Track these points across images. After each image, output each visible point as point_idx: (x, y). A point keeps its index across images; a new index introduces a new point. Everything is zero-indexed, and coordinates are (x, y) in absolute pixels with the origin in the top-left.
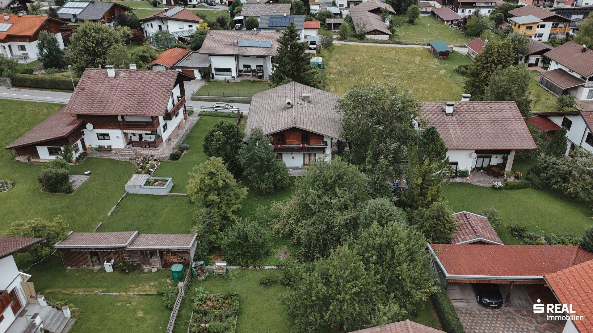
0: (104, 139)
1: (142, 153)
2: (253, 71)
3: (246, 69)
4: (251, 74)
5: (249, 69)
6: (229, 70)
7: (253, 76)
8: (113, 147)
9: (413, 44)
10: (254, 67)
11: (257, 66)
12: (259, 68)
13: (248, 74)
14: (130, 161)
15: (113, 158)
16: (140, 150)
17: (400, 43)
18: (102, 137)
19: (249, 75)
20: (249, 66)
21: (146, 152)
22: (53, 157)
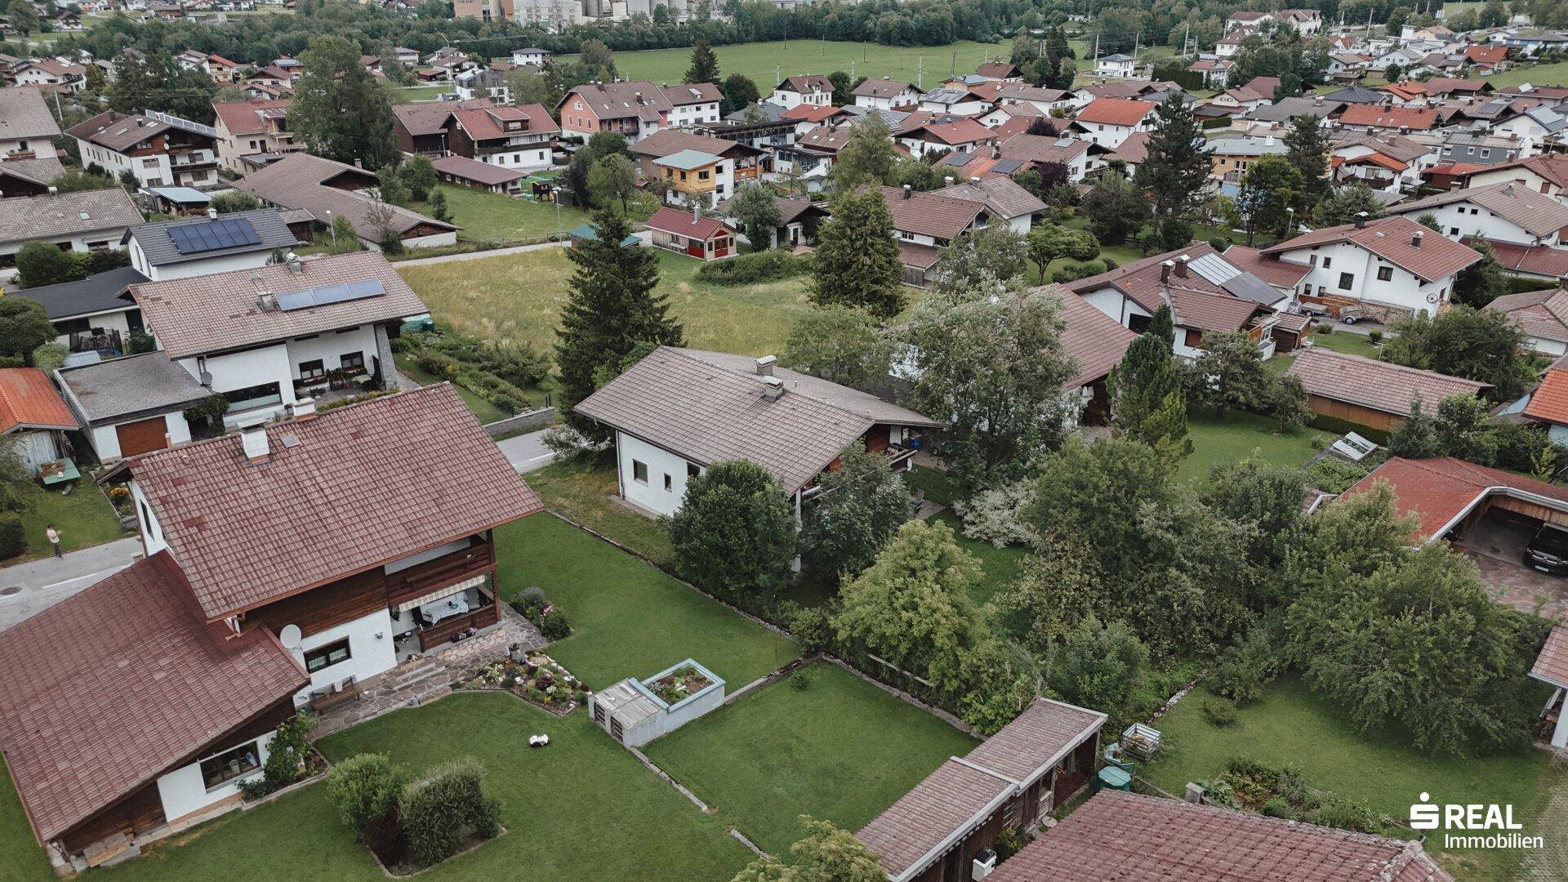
0: (329, 663)
1: (453, 658)
2: (332, 376)
3: (307, 374)
4: (326, 385)
5: (317, 372)
6: (273, 389)
7: (333, 388)
8: (359, 679)
9: (520, 244)
10: (332, 363)
11: (343, 358)
12: (347, 364)
13: (319, 387)
14: (457, 691)
15: (394, 708)
16: (448, 653)
17: (491, 247)
18: (321, 661)
19: (322, 392)
20: (318, 364)
21: (465, 652)
22: (228, 791)
